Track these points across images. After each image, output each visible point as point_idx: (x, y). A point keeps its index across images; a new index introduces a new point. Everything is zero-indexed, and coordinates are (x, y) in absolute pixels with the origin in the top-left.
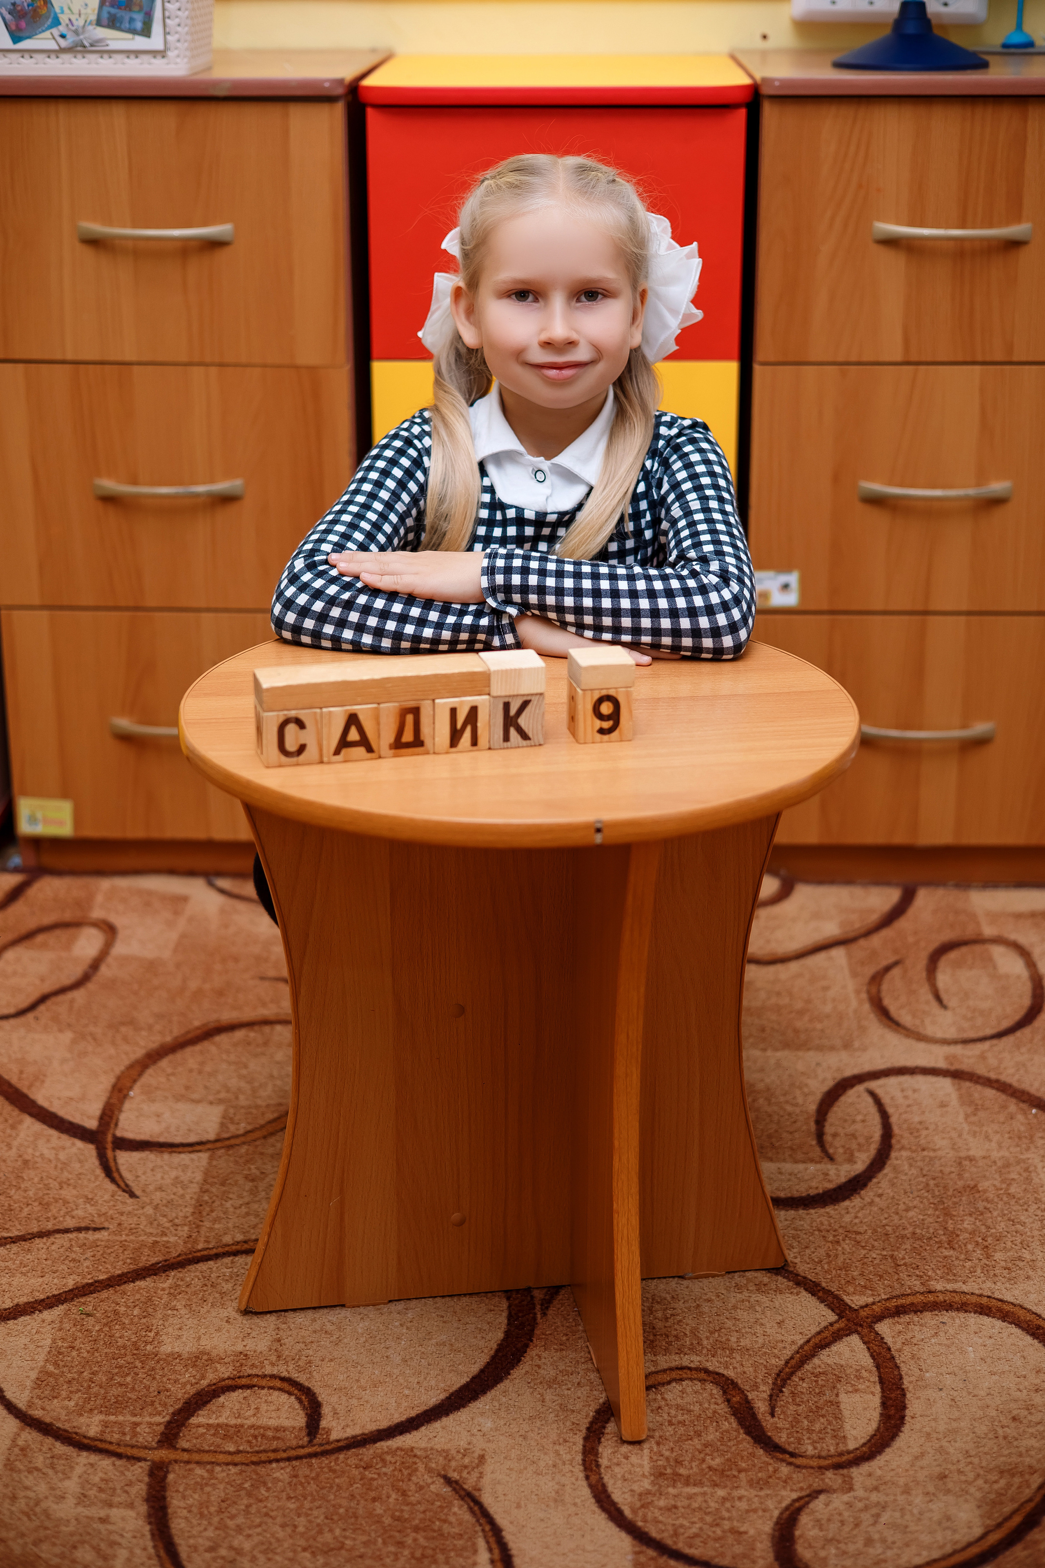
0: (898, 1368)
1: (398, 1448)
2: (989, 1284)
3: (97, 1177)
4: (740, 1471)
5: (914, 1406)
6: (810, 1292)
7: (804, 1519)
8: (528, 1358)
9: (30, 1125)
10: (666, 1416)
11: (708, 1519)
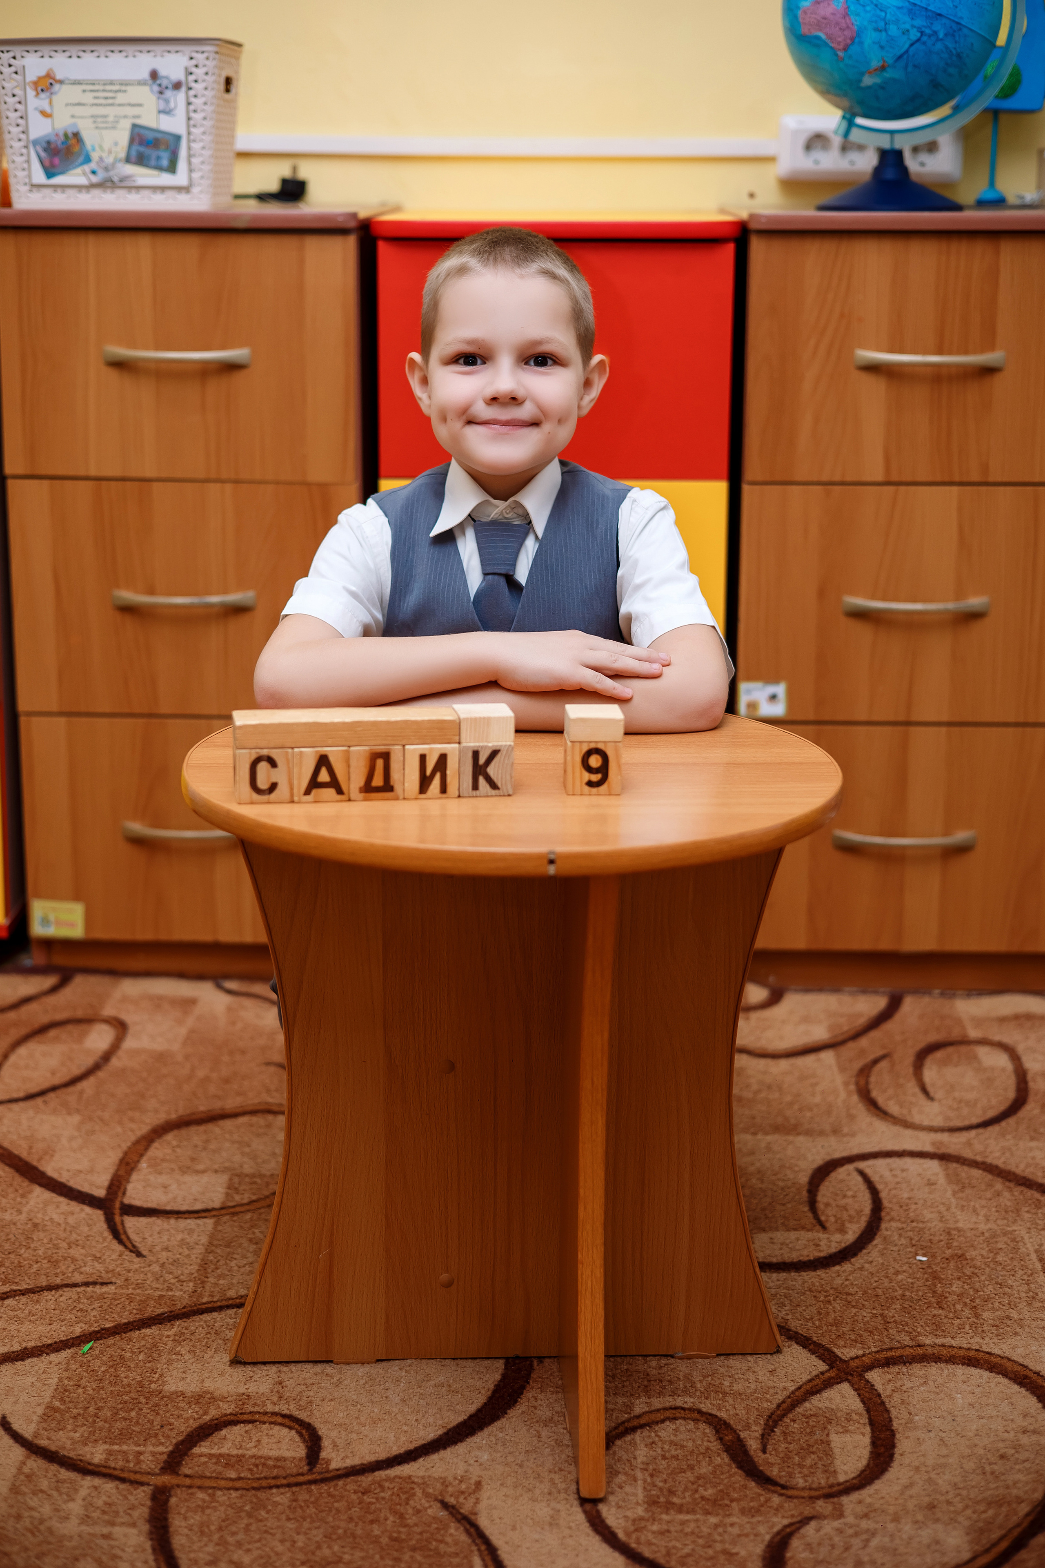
0: (888, 1411)
1: (396, 1477)
2: (977, 1339)
3: (104, 1239)
4: (732, 1501)
5: (904, 1445)
6: (801, 1345)
7: (796, 1543)
8: (524, 1399)
9: (39, 1194)
10: (659, 1451)
11: (701, 1541)
